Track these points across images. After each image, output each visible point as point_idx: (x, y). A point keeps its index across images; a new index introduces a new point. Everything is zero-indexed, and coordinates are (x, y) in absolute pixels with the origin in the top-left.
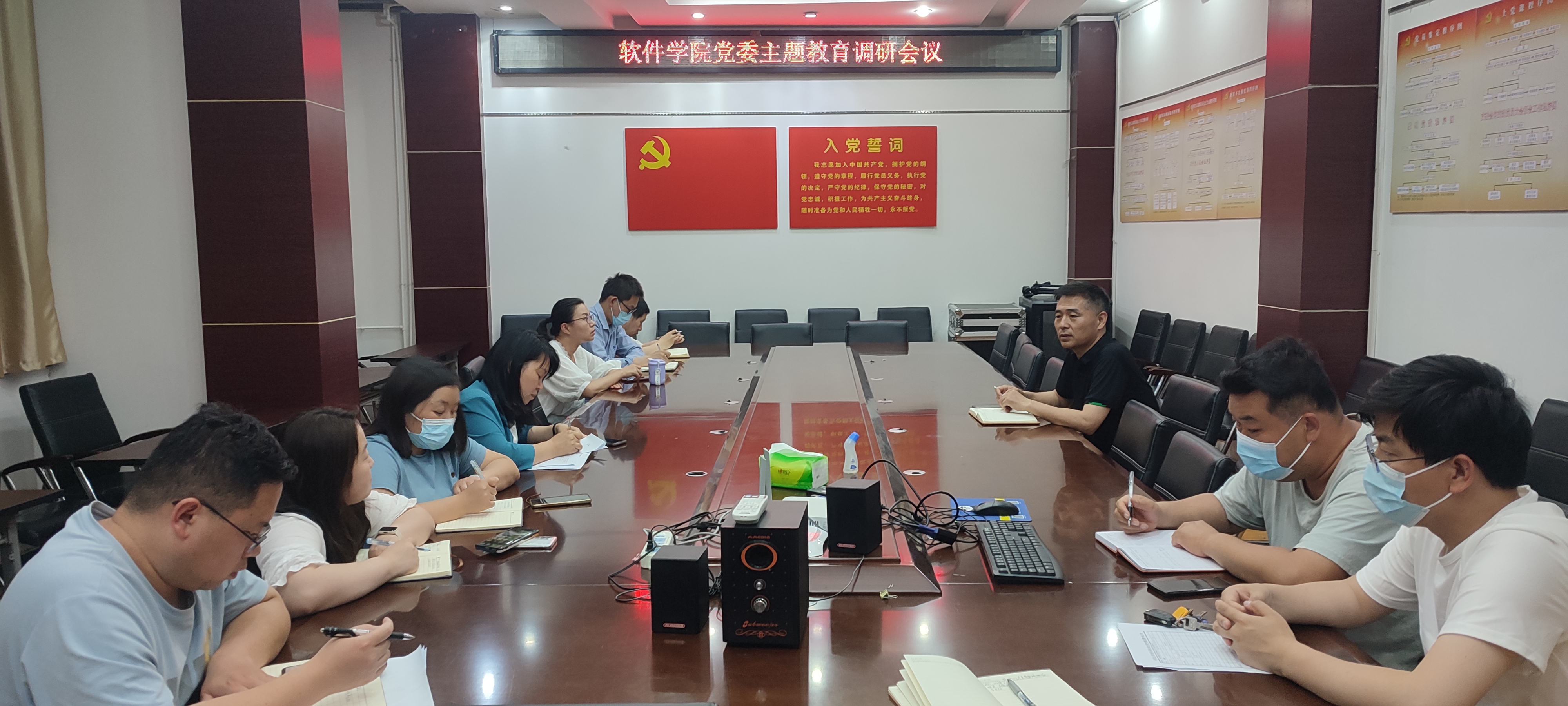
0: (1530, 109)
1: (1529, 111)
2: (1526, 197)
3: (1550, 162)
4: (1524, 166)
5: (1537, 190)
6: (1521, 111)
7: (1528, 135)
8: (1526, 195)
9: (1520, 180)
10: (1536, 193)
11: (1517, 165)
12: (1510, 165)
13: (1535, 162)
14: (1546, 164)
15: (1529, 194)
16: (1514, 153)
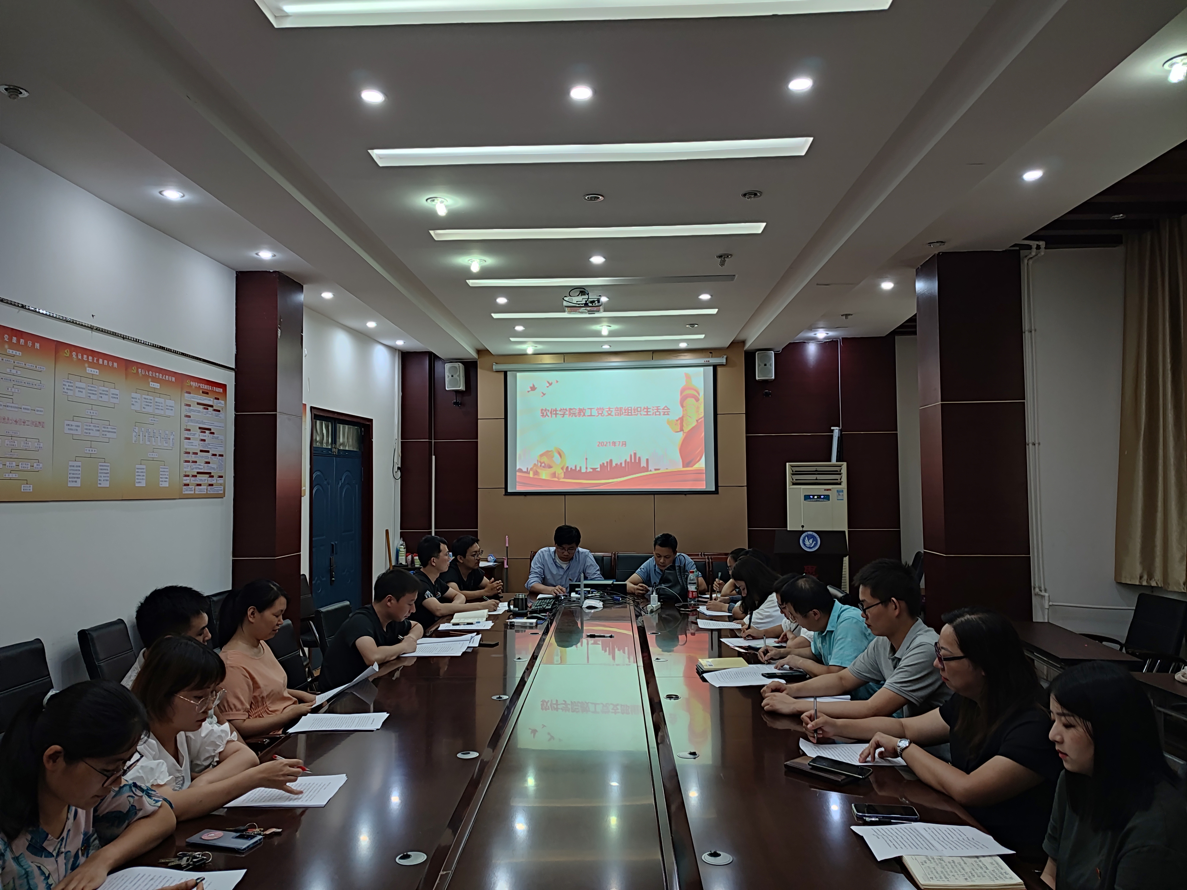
0: (24, 423)
1: (23, 423)
2: (22, 491)
3: (41, 465)
4: (20, 466)
5: (31, 486)
6: (16, 421)
7: (22, 443)
8: (22, 488)
9: (17, 477)
10: (31, 488)
11: (14, 464)
12: (8, 464)
13: (29, 464)
14: (38, 466)
15: (25, 488)
16: (11, 455)
